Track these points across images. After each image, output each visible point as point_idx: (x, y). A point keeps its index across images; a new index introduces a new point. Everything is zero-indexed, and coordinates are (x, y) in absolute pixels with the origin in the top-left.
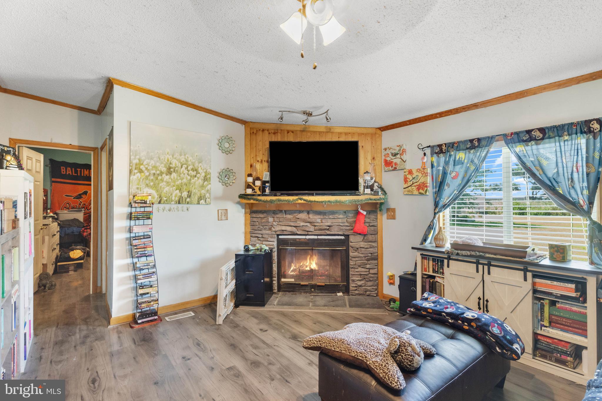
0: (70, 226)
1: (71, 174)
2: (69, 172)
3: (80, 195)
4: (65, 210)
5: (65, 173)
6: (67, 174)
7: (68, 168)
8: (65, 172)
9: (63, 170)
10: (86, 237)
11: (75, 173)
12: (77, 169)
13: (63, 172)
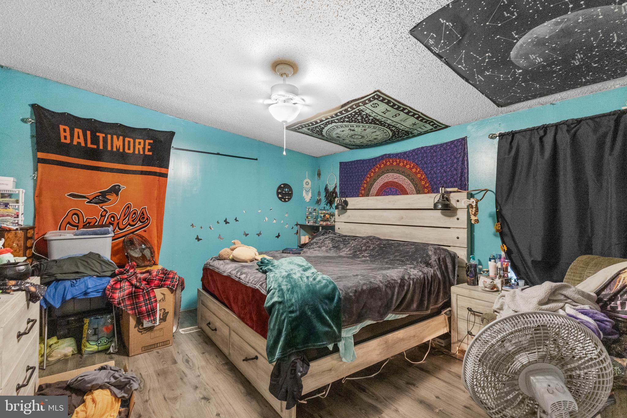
0: (77, 276)
1: (83, 144)
2: (79, 140)
3: (103, 194)
4: (69, 229)
5: (68, 141)
6: (75, 143)
7: (76, 130)
8: (68, 137)
9: (64, 132)
10: (119, 303)
11: (92, 143)
12: (98, 134)
13: (65, 138)
